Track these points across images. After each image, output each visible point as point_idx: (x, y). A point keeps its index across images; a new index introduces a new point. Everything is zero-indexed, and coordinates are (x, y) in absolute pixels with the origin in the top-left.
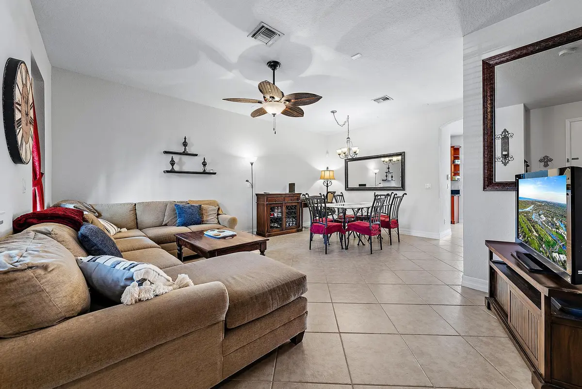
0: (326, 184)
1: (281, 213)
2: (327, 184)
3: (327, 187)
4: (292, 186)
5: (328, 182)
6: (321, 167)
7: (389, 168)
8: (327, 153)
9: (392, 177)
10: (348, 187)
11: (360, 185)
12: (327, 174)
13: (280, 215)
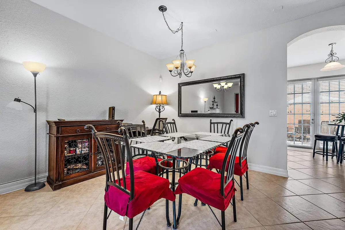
0: (158, 110)
1: (88, 147)
2: (160, 109)
3: (160, 112)
4: (112, 110)
5: (161, 108)
6: (152, 91)
7: (214, 98)
8: (161, 77)
9: (217, 105)
10: (181, 114)
11: (192, 112)
12: (159, 99)
13: (86, 150)
